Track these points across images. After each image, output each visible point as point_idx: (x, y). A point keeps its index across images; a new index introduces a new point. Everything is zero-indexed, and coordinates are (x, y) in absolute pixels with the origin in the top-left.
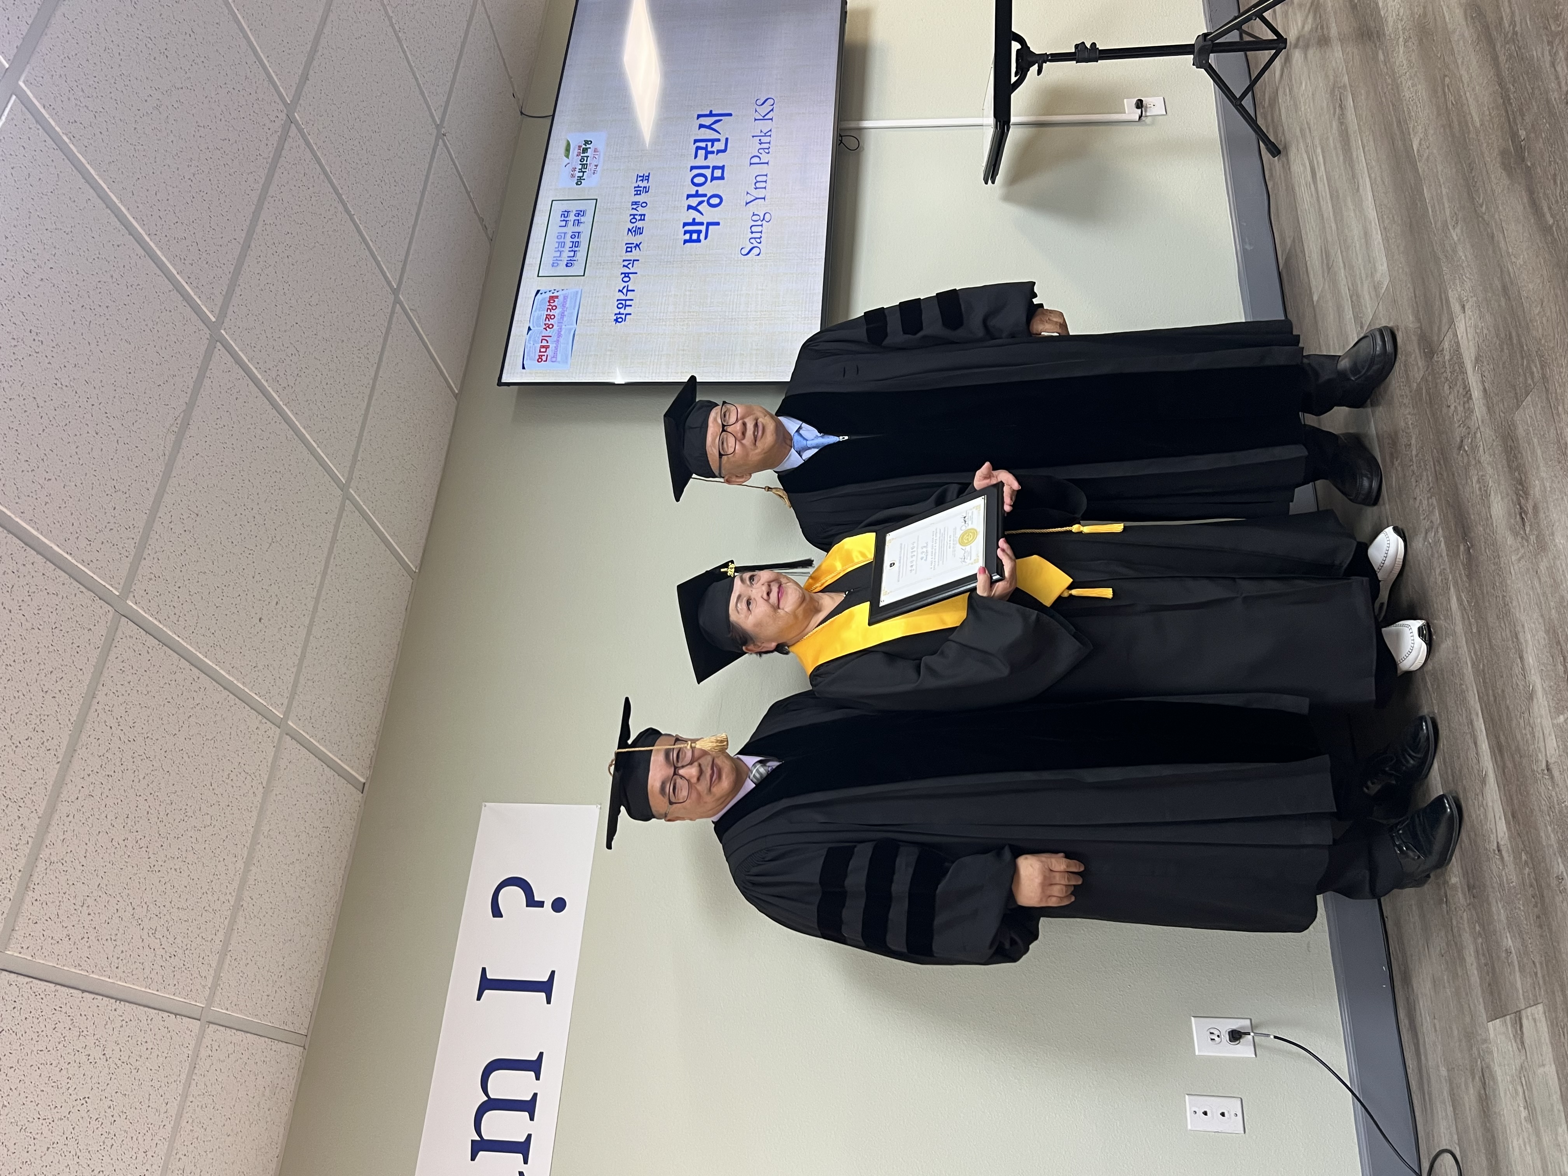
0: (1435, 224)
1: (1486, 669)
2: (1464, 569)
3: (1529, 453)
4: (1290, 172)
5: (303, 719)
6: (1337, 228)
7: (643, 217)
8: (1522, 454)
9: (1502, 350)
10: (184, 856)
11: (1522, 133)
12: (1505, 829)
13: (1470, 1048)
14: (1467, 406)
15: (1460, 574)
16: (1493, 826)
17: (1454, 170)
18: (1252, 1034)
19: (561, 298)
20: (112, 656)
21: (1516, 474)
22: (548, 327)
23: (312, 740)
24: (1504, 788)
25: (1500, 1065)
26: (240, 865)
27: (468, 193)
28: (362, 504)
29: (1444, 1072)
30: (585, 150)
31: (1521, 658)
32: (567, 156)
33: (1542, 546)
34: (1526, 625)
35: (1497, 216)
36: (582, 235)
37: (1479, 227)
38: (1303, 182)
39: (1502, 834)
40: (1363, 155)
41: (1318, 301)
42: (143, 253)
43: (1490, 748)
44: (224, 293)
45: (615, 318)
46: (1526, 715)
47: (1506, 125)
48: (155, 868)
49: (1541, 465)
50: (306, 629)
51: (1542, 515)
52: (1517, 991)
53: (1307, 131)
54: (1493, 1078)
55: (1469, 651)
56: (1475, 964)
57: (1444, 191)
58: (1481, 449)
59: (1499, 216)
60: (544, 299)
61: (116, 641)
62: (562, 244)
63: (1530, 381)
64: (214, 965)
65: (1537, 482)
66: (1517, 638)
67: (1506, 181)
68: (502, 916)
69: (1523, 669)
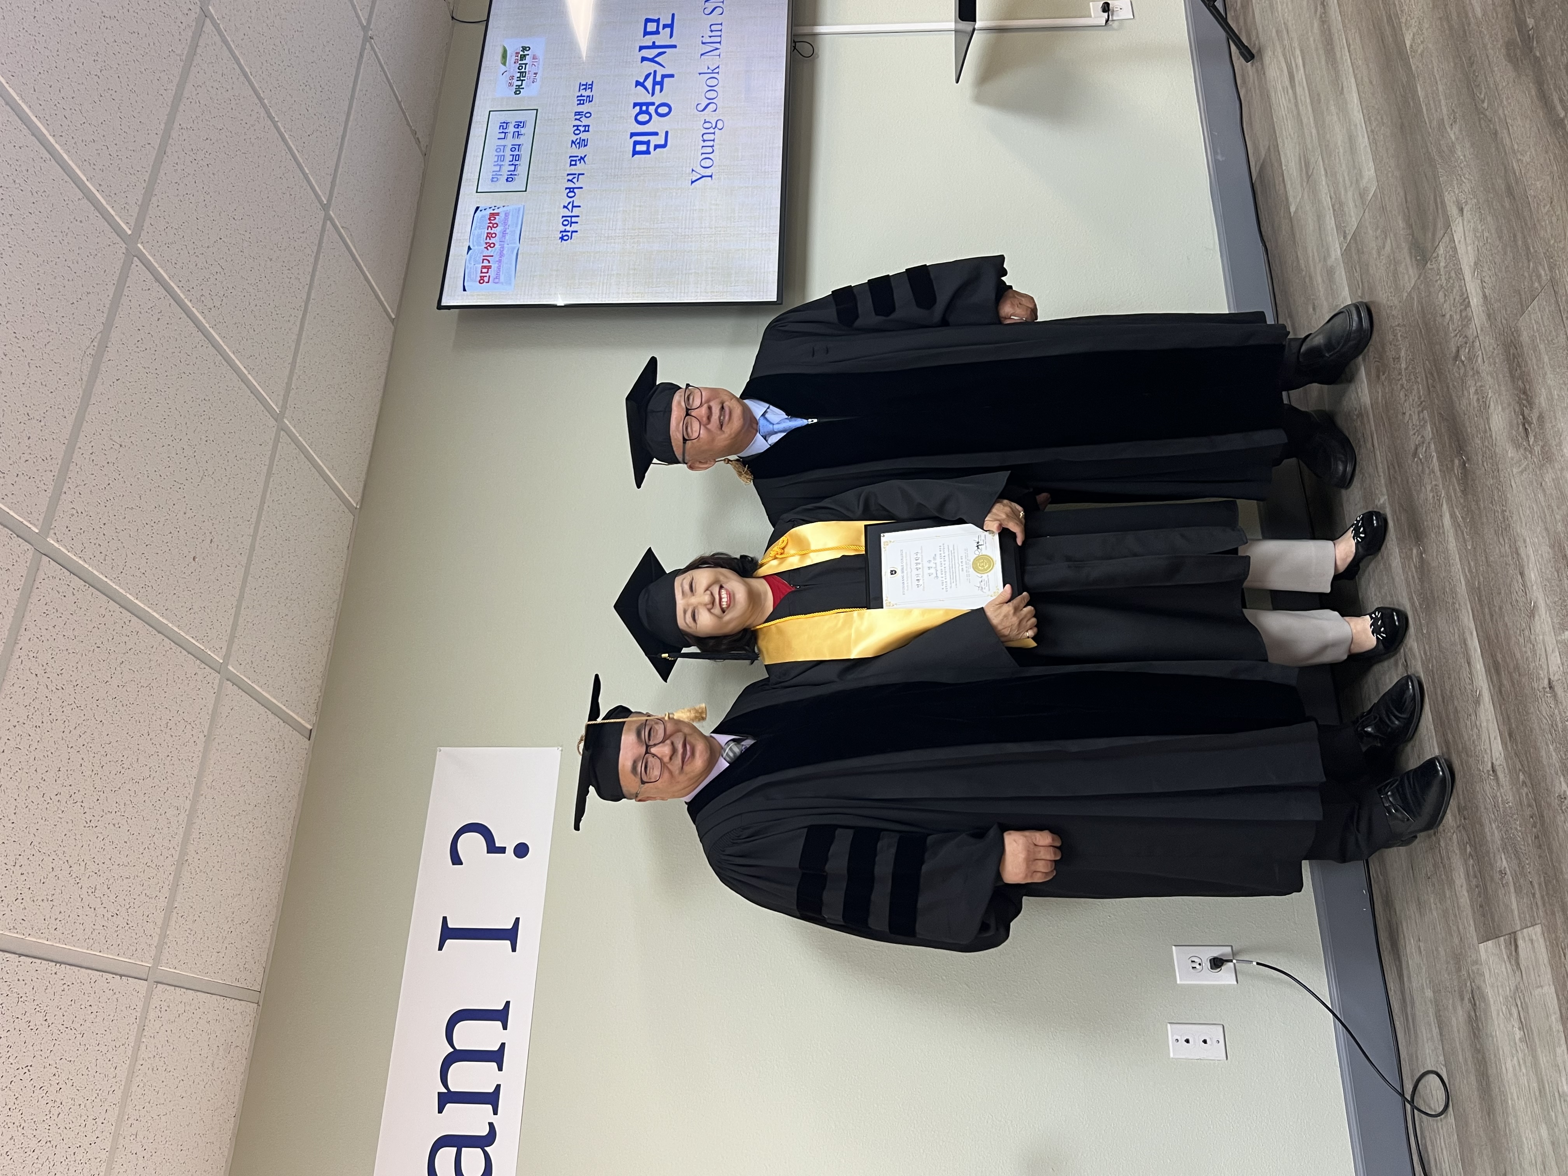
0: (1430, 123)
1: (1482, 587)
2: (1459, 484)
3: (1534, 361)
4: (1265, 78)
5: (244, 664)
6: (1318, 133)
7: (587, 129)
8: (1526, 361)
9: (1505, 253)
10: (122, 810)
11: (1531, 22)
12: (1500, 748)
13: (1459, 970)
14: (1464, 314)
15: (1455, 490)
16: (1487, 746)
17: (1452, 64)
18: (1234, 961)
19: (502, 215)
20: (34, 599)
21: (1520, 383)
22: (489, 246)
23: (253, 685)
24: (1500, 707)
25: (1492, 986)
26: (183, 817)
27: (399, 103)
28: (298, 435)
29: (1429, 993)
30: (523, 57)
31: (1522, 574)
32: (504, 64)
33: (1547, 457)
34: (1528, 540)
35: (1501, 112)
36: (523, 148)
37: (1480, 124)
38: (1279, 87)
39: (1498, 755)
40: (1348, 54)
41: (1295, 212)
42: (48, 156)
43: (1485, 668)
44: (139, 203)
45: (561, 236)
46: (1527, 633)
47: (1512, 14)
48: (91, 824)
49: (1548, 372)
50: (243, 569)
51: (1548, 425)
52: (1512, 911)
53: (1285, 32)
54: (1484, 998)
55: (1463, 569)
56: (1465, 886)
57: (1440, 88)
58: (1480, 359)
59: (1504, 111)
60: (483, 216)
61: (37, 582)
62: (501, 158)
63: (1536, 285)
64: (159, 924)
65: (1543, 390)
66: (1518, 554)
67: (1512, 74)
68: (461, 864)
69: (1524, 585)
